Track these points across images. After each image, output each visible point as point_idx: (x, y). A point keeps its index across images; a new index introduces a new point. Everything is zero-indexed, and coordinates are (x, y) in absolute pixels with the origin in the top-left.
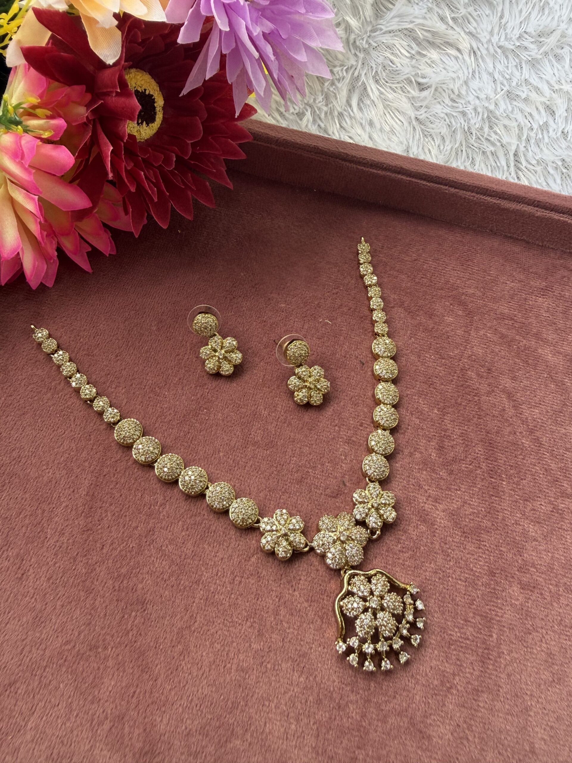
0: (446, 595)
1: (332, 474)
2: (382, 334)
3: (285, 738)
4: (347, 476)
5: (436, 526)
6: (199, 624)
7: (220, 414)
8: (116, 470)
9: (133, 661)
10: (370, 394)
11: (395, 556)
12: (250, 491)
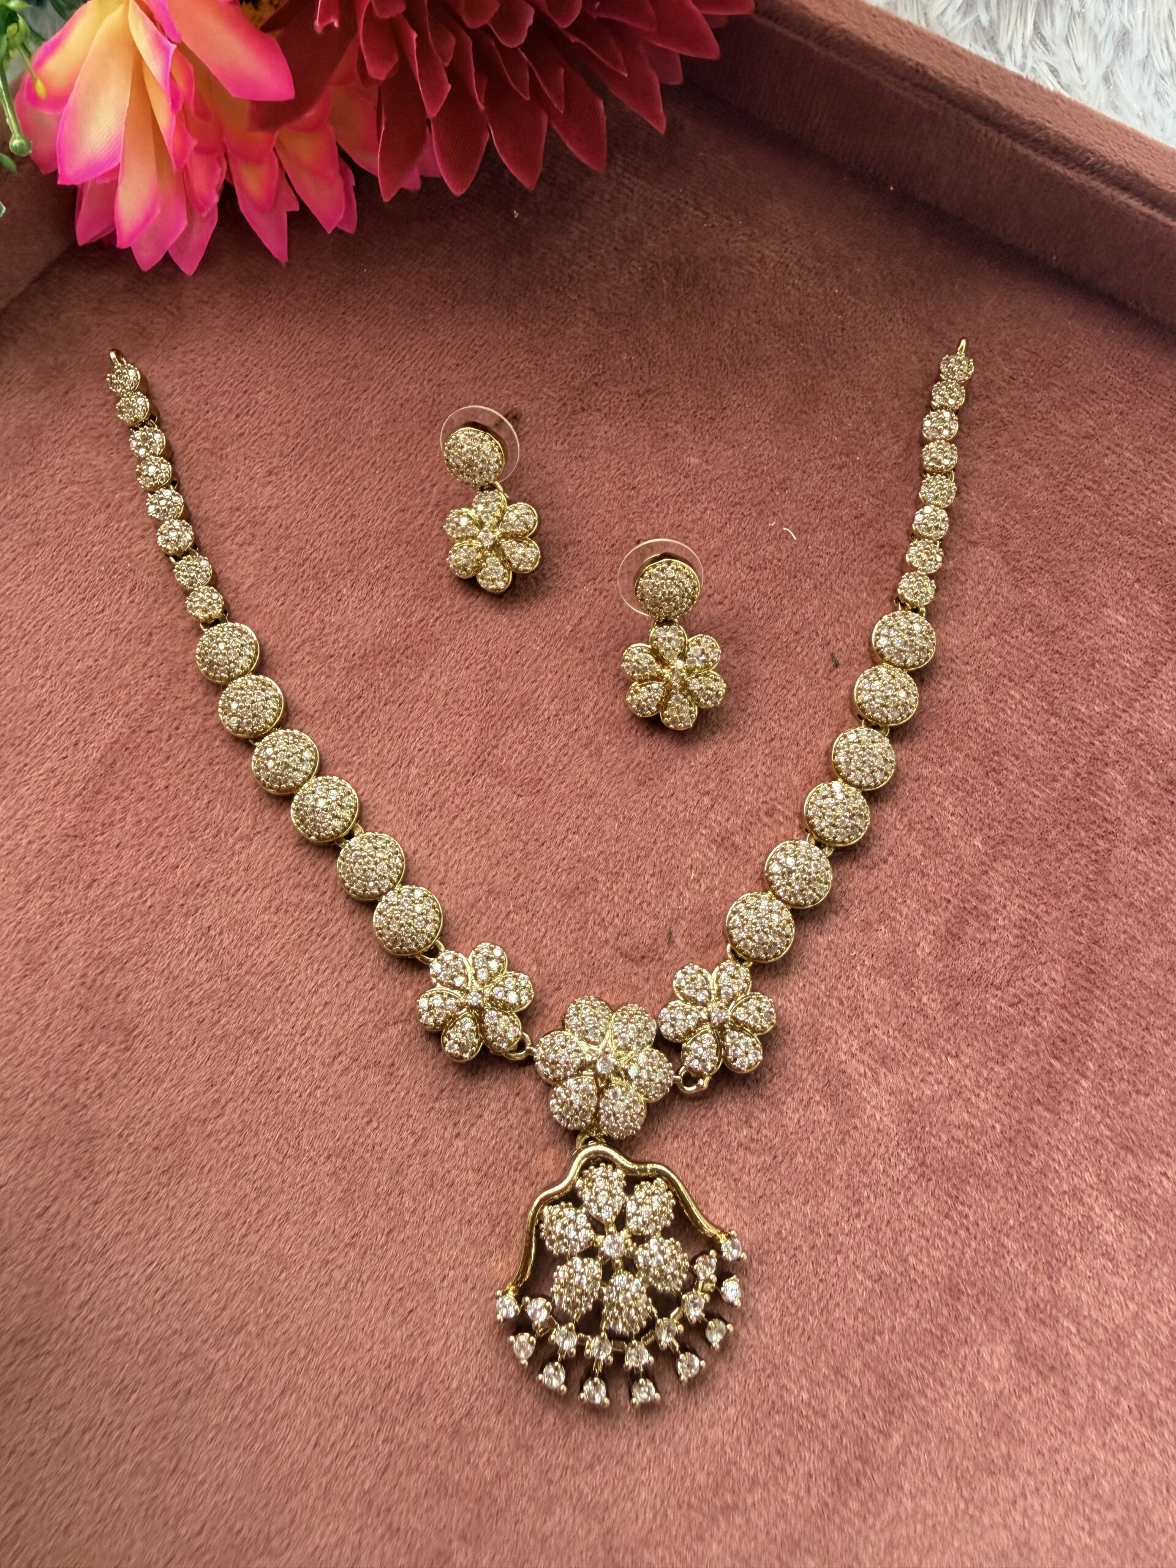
0: (814, 1293)
1: (649, 904)
2: (912, 604)
3: (313, 1442)
4: (683, 923)
5: (857, 1122)
6: (225, 1125)
7: (445, 678)
8: (177, 728)
9: (66, 1146)
10: (823, 745)
11: (724, 1152)
12: (445, 876)
